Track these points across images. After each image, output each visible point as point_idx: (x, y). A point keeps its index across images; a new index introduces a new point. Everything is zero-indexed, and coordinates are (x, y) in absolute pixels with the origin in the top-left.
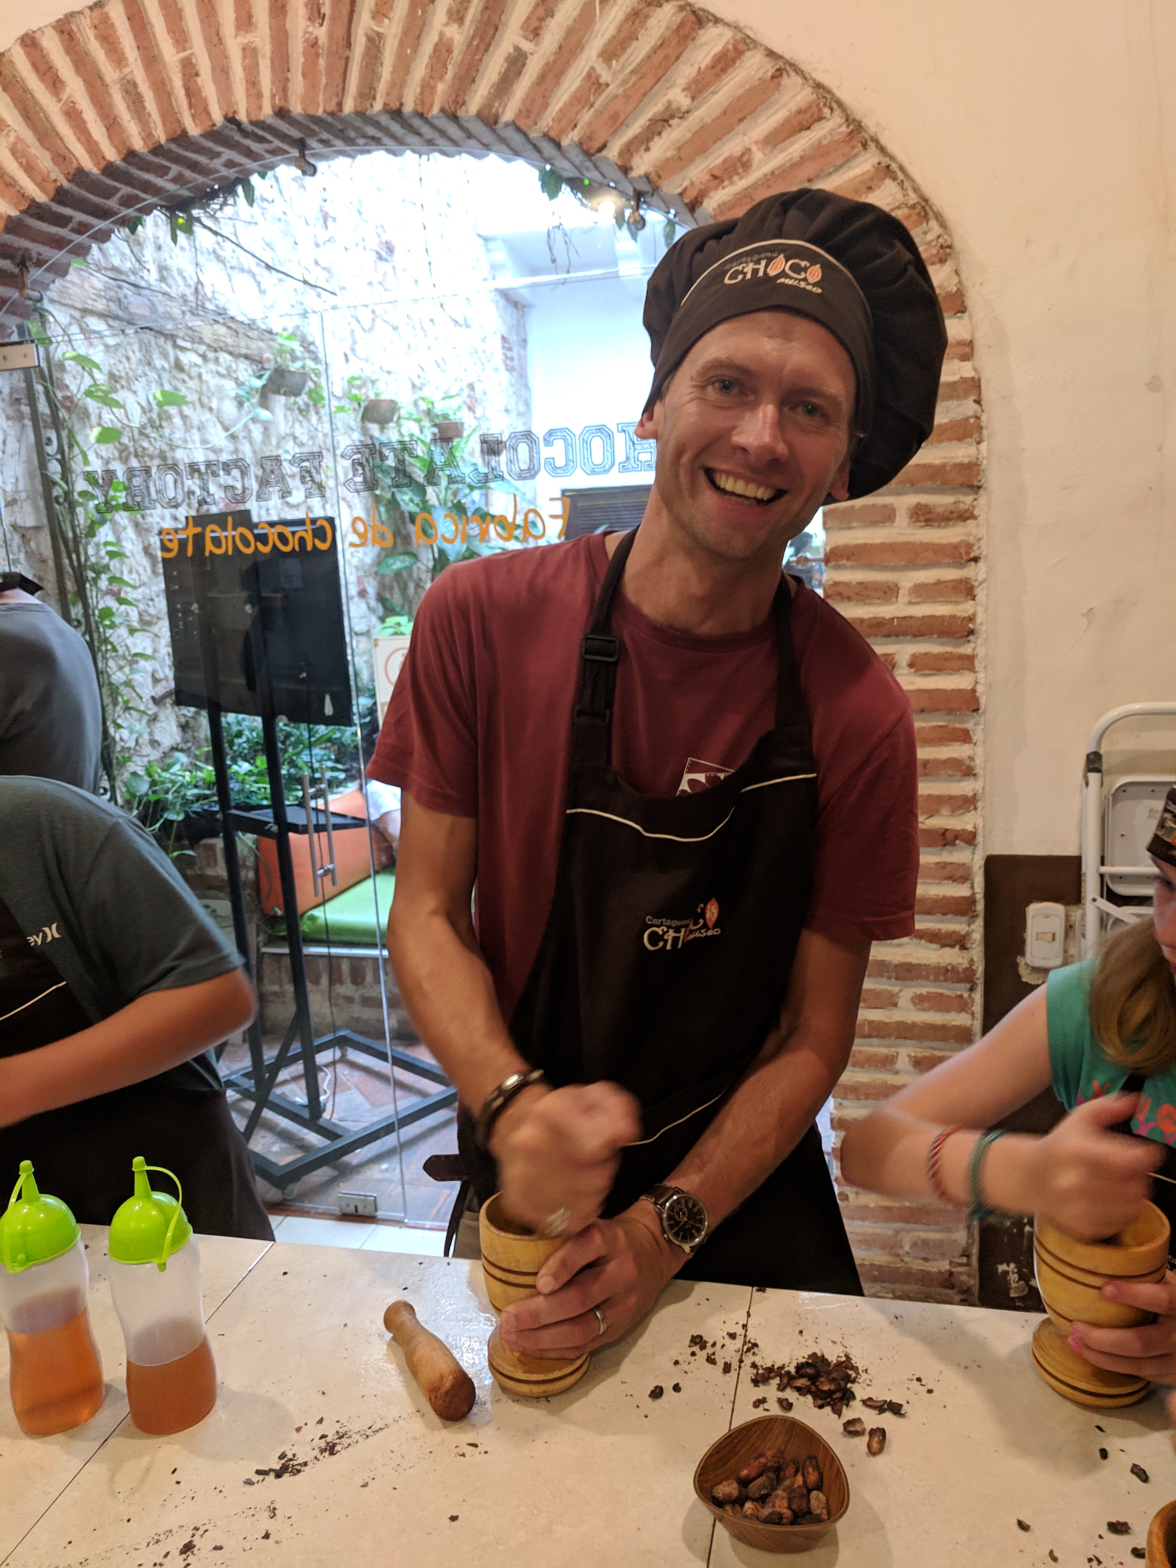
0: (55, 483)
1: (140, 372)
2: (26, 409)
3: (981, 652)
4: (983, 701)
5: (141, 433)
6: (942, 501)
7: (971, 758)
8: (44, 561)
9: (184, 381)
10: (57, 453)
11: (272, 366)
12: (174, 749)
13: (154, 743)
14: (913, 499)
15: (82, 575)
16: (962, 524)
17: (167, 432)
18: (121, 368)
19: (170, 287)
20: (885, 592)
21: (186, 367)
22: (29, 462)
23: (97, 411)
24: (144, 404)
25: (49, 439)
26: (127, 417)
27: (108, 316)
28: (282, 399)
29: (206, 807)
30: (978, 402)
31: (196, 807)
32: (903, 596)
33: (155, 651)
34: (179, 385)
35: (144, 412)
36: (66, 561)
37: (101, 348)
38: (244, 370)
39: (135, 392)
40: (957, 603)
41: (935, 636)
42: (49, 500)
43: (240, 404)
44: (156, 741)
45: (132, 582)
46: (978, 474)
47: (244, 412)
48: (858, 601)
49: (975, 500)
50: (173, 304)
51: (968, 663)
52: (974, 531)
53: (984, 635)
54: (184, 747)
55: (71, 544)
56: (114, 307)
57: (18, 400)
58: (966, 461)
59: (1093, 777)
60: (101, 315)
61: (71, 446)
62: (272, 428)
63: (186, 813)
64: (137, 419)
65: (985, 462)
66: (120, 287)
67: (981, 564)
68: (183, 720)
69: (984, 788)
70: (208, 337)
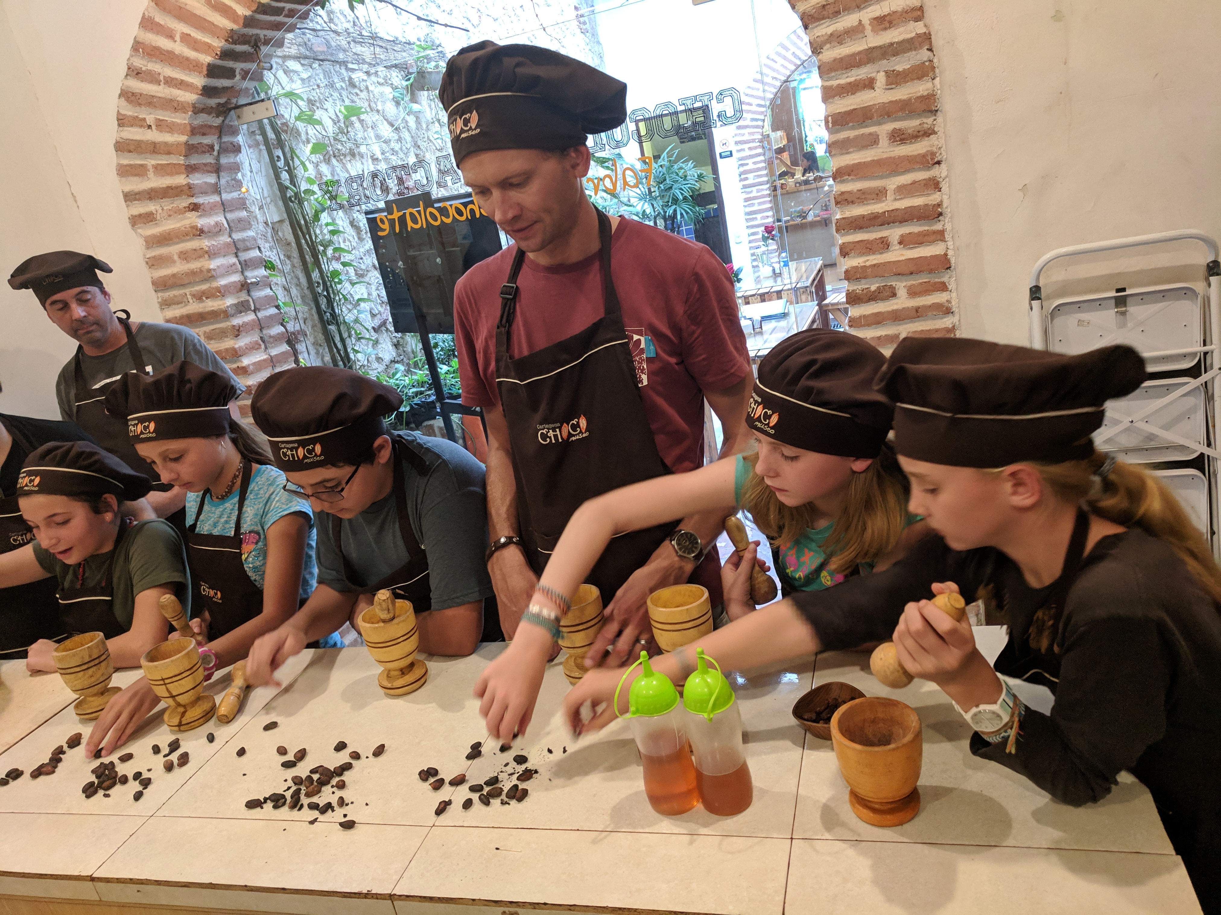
0: (287, 188)
1: (327, 94)
2: (260, 138)
3: (948, 227)
4: (953, 261)
5: (335, 139)
6: (911, 124)
7: (949, 301)
8: (289, 244)
9: (357, 94)
10: (284, 166)
11: (414, 70)
12: (393, 362)
13: (379, 359)
14: (890, 126)
15: (314, 249)
16: (927, 139)
17: (352, 134)
18: (315, 94)
19: (336, 25)
20: (877, 194)
21: (357, 84)
22: (267, 175)
23: (304, 129)
24: (334, 117)
25: (278, 157)
26: (325, 129)
27: (299, 58)
28: (426, 93)
29: (423, 400)
30: (930, 50)
31: (416, 400)
32: (890, 196)
33: (369, 294)
34: (355, 98)
35: (335, 124)
36: (303, 241)
37: (299, 82)
38: (396, 77)
39: (326, 110)
40: (929, 195)
41: (915, 220)
42: (286, 200)
43: (398, 104)
44: (380, 358)
45: (346, 248)
46: (935, 101)
47: (401, 108)
48: (859, 203)
49: (935, 120)
50: (341, 38)
51: (940, 236)
52: (936, 143)
53: (949, 215)
54: (399, 359)
55: (304, 228)
56: (303, 50)
57: (253, 132)
58: (925, 93)
59: (1035, 303)
60: (297, 58)
61: (292, 159)
62: (421, 116)
63: (410, 405)
64: (331, 129)
65: (939, 92)
66: (304, 34)
67: (943, 166)
68: (395, 340)
69: (959, 321)
70: (368, 57)
